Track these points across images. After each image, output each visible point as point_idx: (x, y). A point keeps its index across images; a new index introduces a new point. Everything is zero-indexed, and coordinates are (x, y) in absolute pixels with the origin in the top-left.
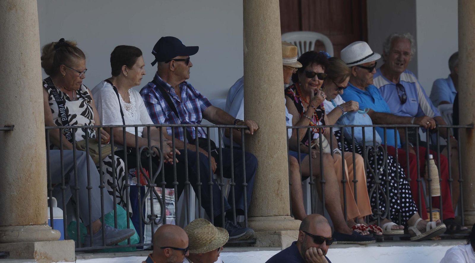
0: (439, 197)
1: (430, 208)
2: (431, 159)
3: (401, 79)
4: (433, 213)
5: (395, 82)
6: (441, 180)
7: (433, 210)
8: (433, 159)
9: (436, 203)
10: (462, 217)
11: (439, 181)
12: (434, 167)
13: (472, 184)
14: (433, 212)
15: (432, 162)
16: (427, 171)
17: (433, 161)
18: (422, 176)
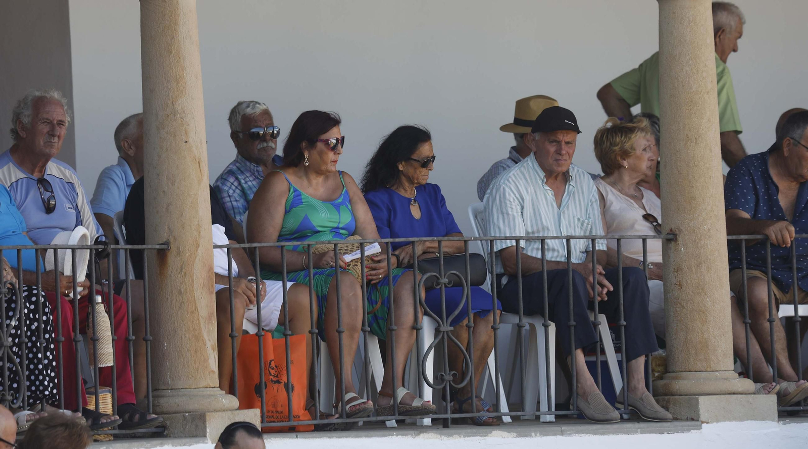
0: (112, 367)
1: (95, 387)
2: (98, 303)
3: (48, 172)
4: (101, 396)
5: (36, 176)
6: (116, 338)
7: (100, 391)
8: (102, 303)
9: (105, 377)
10: (148, 401)
11: (111, 341)
12: (103, 317)
13: (166, 345)
14: (101, 393)
15: (101, 308)
16: (91, 325)
17: (102, 305)
18: (83, 332)
